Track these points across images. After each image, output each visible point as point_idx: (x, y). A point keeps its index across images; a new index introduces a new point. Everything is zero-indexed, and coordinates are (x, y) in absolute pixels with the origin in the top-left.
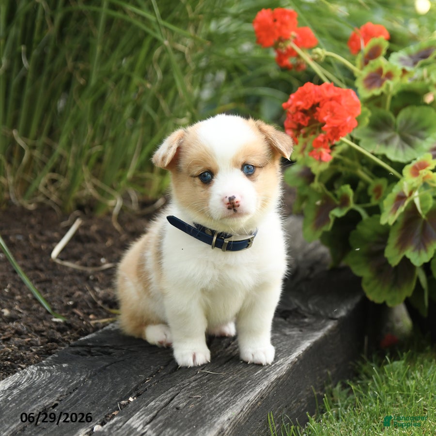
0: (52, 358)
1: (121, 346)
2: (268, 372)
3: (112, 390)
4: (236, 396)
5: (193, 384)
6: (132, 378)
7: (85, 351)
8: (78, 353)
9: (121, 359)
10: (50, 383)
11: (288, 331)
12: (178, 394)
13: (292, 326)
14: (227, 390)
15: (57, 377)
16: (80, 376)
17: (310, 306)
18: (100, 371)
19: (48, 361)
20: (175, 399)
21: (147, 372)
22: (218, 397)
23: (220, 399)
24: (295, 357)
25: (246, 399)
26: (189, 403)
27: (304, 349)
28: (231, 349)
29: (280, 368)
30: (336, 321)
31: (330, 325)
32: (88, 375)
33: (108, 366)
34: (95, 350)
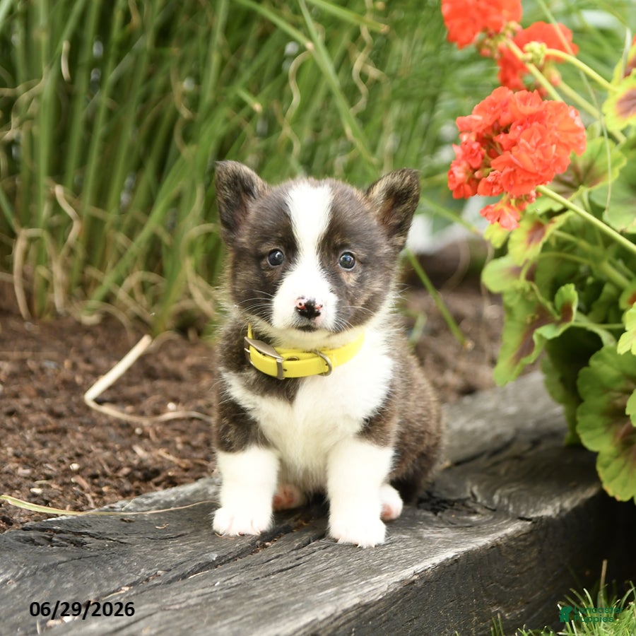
1: (110, 534)
2: (345, 592)
4: (259, 625)
5: (192, 602)
6: (95, 584)
7: (44, 537)
8: (32, 541)
9: (96, 554)
11: (427, 533)
12: (151, 615)
13: (442, 525)
17: (496, 498)
18: (45, 569)
20: (142, 623)
21: (128, 577)
22: (224, 625)
23: (224, 629)
24: (412, 572)
26: (163, 631)
27: (438, 561)
28: (302, 553)
29: (372, 588)
30: (529, 523)
31: (513, 528)
32: (16, 574)
33: (64, 562)
34: (60, 538)
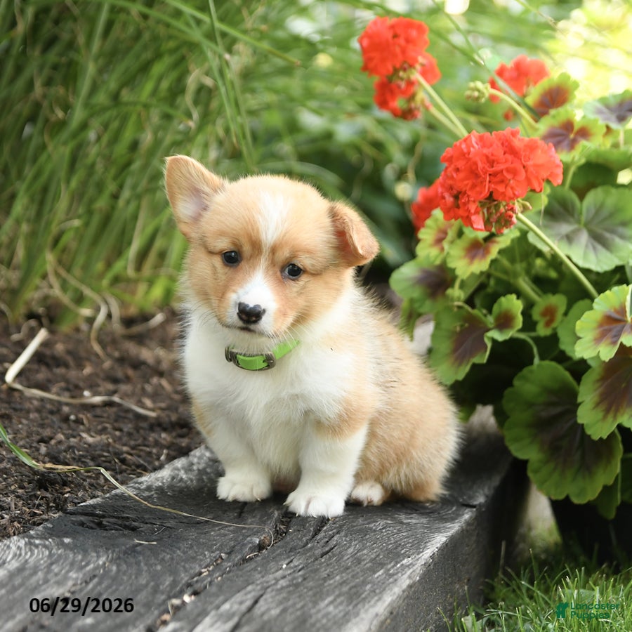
0: (44, 528)
1: (149, 519)
2: (394, 574)
3: (152, 584)
4: (356, 605)
5: (283, 583)
6: (179, 567)
7: (93, 522)
8: (82, 524)
10: (52, 564)
12: (262, 596)
13: (409, 512)
14: (339, 596)
15: (60, 556)
16: (98, 557)
18: (125, 553)
19: (39, 533)
20: (261, 602)
21: (201, 560)
22: (328, 605)
23: (331, 608)
25: (373, 611)
26: (284, 611)
27: (439, 545)
28: (324, 537)
29: (411, 570)
30: (474, 509)
31: (467, 515)
32: (108, 556)
34: (109, 522)
